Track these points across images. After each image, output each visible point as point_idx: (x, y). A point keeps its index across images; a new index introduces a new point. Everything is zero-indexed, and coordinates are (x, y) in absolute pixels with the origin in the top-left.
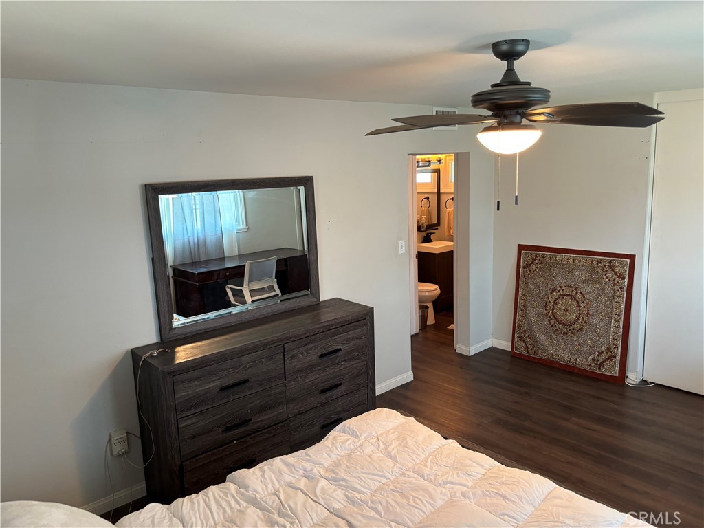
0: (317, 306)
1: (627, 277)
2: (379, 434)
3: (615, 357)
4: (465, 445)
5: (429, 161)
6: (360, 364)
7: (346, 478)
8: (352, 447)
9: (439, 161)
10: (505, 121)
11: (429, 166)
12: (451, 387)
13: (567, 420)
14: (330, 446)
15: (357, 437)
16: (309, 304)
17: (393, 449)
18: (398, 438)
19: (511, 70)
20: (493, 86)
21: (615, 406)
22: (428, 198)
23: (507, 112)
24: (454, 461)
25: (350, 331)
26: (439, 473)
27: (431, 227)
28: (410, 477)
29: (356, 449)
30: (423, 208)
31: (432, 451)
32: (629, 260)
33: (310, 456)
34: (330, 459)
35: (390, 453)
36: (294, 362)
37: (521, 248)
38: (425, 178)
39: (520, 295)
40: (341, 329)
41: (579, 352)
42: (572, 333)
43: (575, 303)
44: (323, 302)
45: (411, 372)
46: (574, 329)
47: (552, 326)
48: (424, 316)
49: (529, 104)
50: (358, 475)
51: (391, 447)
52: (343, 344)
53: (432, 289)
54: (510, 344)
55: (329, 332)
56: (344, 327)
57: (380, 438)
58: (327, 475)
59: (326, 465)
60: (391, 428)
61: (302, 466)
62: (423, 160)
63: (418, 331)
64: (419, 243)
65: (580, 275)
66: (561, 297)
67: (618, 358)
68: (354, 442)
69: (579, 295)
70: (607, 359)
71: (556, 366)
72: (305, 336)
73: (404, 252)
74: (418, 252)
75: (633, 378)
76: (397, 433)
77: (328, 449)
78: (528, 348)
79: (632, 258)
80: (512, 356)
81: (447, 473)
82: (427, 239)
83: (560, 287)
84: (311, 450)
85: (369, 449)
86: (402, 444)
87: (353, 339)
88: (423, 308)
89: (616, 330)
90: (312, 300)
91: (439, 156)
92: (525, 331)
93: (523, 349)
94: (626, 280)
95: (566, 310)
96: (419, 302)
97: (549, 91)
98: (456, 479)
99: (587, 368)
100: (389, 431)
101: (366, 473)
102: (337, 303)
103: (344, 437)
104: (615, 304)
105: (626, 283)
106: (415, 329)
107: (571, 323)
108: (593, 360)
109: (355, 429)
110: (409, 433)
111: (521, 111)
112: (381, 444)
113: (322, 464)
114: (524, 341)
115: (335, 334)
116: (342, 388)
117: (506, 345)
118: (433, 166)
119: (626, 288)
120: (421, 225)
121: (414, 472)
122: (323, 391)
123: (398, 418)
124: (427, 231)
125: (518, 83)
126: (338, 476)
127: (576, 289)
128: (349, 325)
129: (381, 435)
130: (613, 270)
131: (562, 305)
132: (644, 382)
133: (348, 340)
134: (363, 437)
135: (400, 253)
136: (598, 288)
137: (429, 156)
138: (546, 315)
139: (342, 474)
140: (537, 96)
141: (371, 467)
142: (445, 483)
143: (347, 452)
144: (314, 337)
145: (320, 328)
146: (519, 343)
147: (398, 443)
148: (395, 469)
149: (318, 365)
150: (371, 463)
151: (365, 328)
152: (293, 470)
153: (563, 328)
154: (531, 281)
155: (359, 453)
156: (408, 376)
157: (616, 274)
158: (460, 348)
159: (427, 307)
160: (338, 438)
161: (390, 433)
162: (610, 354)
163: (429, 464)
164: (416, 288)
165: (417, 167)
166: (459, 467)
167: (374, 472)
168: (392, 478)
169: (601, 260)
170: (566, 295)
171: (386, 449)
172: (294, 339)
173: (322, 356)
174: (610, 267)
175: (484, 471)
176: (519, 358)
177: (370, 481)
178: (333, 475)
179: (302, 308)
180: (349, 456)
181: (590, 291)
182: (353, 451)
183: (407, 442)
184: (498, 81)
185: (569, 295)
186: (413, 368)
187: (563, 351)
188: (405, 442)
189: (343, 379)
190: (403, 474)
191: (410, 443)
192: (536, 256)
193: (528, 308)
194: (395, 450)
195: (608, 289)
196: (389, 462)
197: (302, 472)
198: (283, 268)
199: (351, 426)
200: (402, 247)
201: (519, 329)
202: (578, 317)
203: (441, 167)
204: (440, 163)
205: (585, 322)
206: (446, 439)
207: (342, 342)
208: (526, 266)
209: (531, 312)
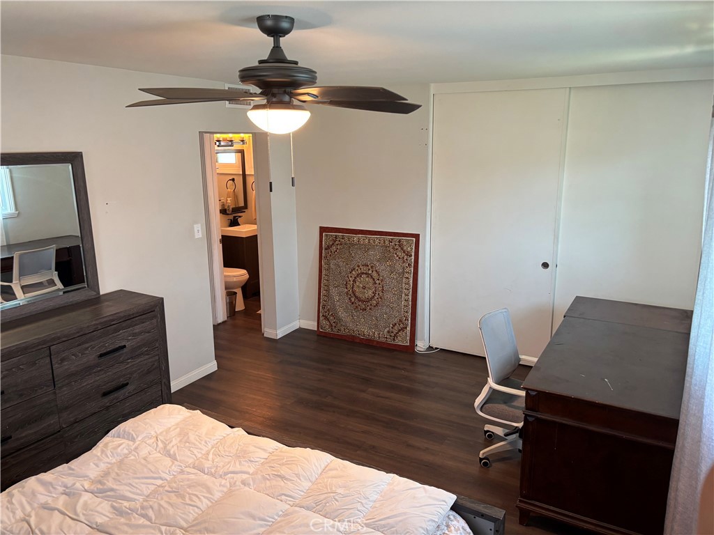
0: (97, 300)
1: (413, 254)
2: (158, 433)
3: (406, 328)
4: (251, 431)
5: (231, 141)
6: (150, 360)
7: (115, 487)
8: (126, 451)
9: (243, 141)
10: (274, 100)
11: (232, 146)
12: (256, 372)
13: (364, 391)
14: (99, 454)
15: (133, 440)
16: (86, 299)
17: (173, 446)
18: (180, 434)
19: (277, 47)
20: (261, 62)
21: (406, 373)
22: (233, 180)
23: (275, 91)
24: (237, 450)
25: (136, 325)
26: (221, 464)
27: (238, 210)
28: (189, 473)
29: (130, 453)
30: (229, 190)
31: (215, 442)
32: (414, 239)
33: (73, 470)
34: (98, 469)
35: (169, 451)
36: (65, 365)
37: (323, 230)
38: (228, 159)
39: (323, 276)
40: (124, 324)
41: (376, 326)
42: (370, 309)
43: (371, 280)
44: (103, 295)
45: (215, 362)
46: (371, 305)
47: (353, 303)
48: (232, 302)
49: (297, 85)
50: (129, 481)
51: (171, 445)
52: (128, 340)
53: (240, 274)
54: (316, 324)
55: (108, 328)
56: (129, 322)
57: (160, 437)
58: (92, 487)
59: (92, 476)
60: (173, 424)
61: (62, 482)
62: (225, 140)
63: (226, 319)
64: (221, 227)
65: (374, 254)
66: (359, 275)
67: (409, 328)
68: (128, 445)
69: (374, 272)
70: (399, 331)
71: (358, 341)
72: (78, 335)
73: (201, 236)
74: (222, 236)
75: (421, 346)
76: (178, 429)
77: (96, 458)
78: (332, 326)
79: (417, 236)
80: (318, 335)
81: (229, 463)
82: (234, 223)
83: (358, 266)
84: (74, 463)
85: (144, 452)
86: (183, 440)
87: (140, 333)
88: (231, 295)
89: (406, 304)
90: (89, 294)
91: (242, 135)
92: (328, 310)
93: (327, 327)
94: (413, 257)
95: (364, 288)
96: (226, 289)
97: (315, 73)
98: (238, 468)
99: (383, 340)
100: (170, 428)
101: (138, 478)
102: (121, 295)
103: (118, 441)
104: (404, 280)
105: (413, 260)
106: (222, 316)
107: (369, 300)
108: (388, 332)
109: (131, 431)
110: (191, 427)
111: (288, 90)
112: (159, 443)
113: (87, 476)
114: (328, 320)
115: (116, 330)
116: (130, 388)
117: (311, 325)
118: (237, 146)
119: (413, 265)
120: (226, 207)
121: (194, 468)
122: (105, 394)
123: (181, 413)
124: (233, 214)
125: (284, 61)
126: (105, 487)
127: (372, 267)
128: (134, 320)
129: (162, 433)
130: (402, 249)
131: (360, 283)
132: (430, 348)
133: (135, 335)
134: (140, 439)
135: (196, 237)
136: (390, 266)
137: (231, 135)
138: (347, 293)
139: (110, 484)
140: (302, 77)
141: (145, 470)
142: (226, 474)
143: (119, 458)
144: (89, 335)
145: (97, 324)
146: (324, 322)
147: (178, 439)
148: (173, 467)
149: (97, 365)
150: (146, 466)
151: (154, 321)
152: (51, 488)
153: (361, 304)
154: (332, 262)
155: (133, 457)
156: (212, 366)
157: (404, 252)
158: (268, 332)
159: (235, 293)
160: (110, 444)
161: (171, 429)
162: (402, 326)
163: (210, 457)
164: (222, 273)
165: (218, 146)
166: (242, 455)
167: (148, 475)
168: (168, 477)
169: (392, 239)
170: (363, 273)
171: (165, 447)
172: (64, 339)
173: (101, 356)
174: (400, 246)
175: (266, 455)
176: (324, 336)
177: (143, 486)
178: (100, 486)
179: (76, 304)
180: (121, 462)
181: (383, 268)
182: (126, 456)
183: (188, 438)
184: (265, 57)
185: (366, 274)
186: (217, 357)
187: (364, 327)
188: (186, 438)
189: (130, 378)
190: (182, 472)
191: (192, 437)
192: (336, 238)
193: (331, 288)
194: (175, 448)
195: (398, 267)
196: (168, 461)
197: (61, 489)
198: (66, 259)
199: (127, 429)
200: (199, 231)
201: (323, 308)
202: (374, 293)
203: (244, 147)
204: (243, 144)
205: (381, 298)
206: (232, 427)
207: (127, 338)
208: (328, 248)
209: (334, 292)
